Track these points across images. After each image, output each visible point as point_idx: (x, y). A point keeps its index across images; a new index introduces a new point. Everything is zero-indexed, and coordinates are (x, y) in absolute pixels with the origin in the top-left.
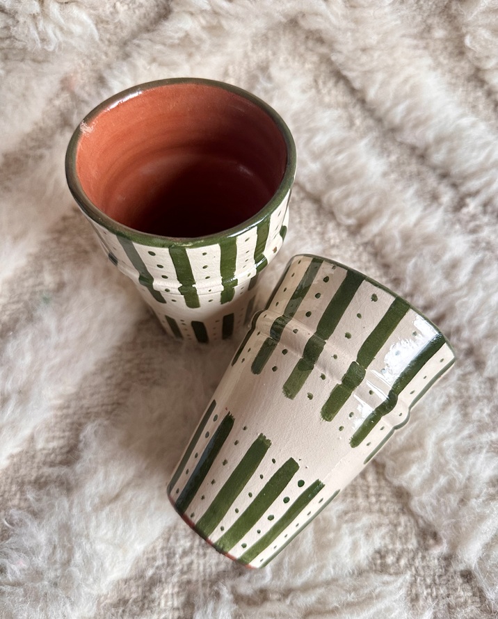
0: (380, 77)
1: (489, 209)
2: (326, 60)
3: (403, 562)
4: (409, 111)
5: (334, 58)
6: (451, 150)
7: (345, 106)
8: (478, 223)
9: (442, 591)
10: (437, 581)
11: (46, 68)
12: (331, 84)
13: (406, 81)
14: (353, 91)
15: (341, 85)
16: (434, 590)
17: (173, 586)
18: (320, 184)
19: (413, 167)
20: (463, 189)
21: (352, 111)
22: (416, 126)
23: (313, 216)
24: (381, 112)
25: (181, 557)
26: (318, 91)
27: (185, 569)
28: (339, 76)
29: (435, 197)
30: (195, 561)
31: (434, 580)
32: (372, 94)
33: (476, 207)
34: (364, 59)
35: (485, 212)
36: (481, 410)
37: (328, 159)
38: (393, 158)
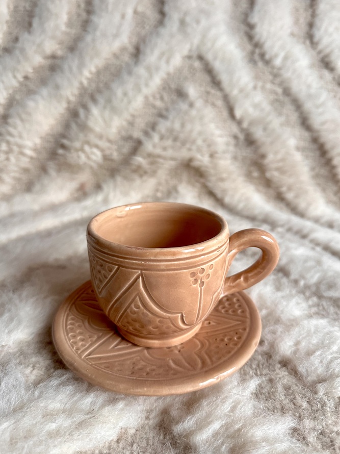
1: (290, 231)
2: (204, 186)
4: (245, 206)
5: (208, 184)
10: (261, 366)
11: (76, 176)
12: (206, 197)
14: (217, 200)
24: (232, 206)
28: (211, 194)
31: (258, 366)
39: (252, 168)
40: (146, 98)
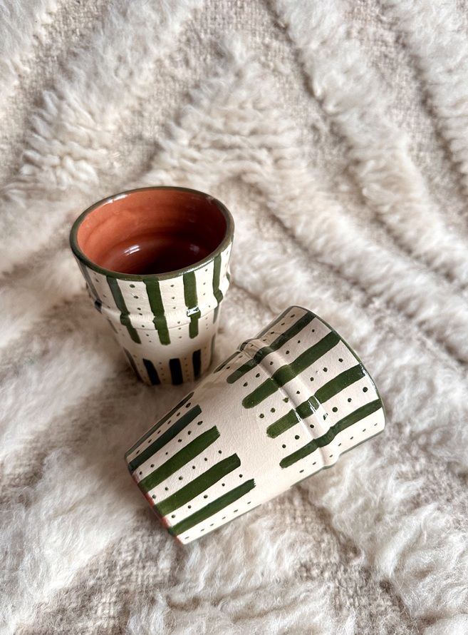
0: (304, 218)
1: (392, 305)
2: (264, 207)
3: (327, 575)
4: (327, 242)
5: (270, 205)
6: (360, 266)
7: (280, 240)
8: (382, 314)
9: (364, 601)
10: (359, 592)
11: (57, 204)
12: (268, 225)
13: (324, 221)
14: (285, 229)
15: (276, 225)
16: (356, 599)
17: (111, 596)
18: (259, 287)
19: (332, 278)
20: (371, 291)
21: (285, 243)
22: (332, 252)
23: (253, 309)
24: (307, 243)
25: (122, 569)
26: (260, 230)
27: (124, 579)
28: (275, 219)
29: (348, 298)
30: (134, 573)
31: (356, 592)
32: (299, 230)
33: (380, 304)
34: (291, 205)
35: (388, 307)
36: (392, 448)
37: (265, 271)
38: (316, 273)
39: (339, 179)
40: (159, 62)
